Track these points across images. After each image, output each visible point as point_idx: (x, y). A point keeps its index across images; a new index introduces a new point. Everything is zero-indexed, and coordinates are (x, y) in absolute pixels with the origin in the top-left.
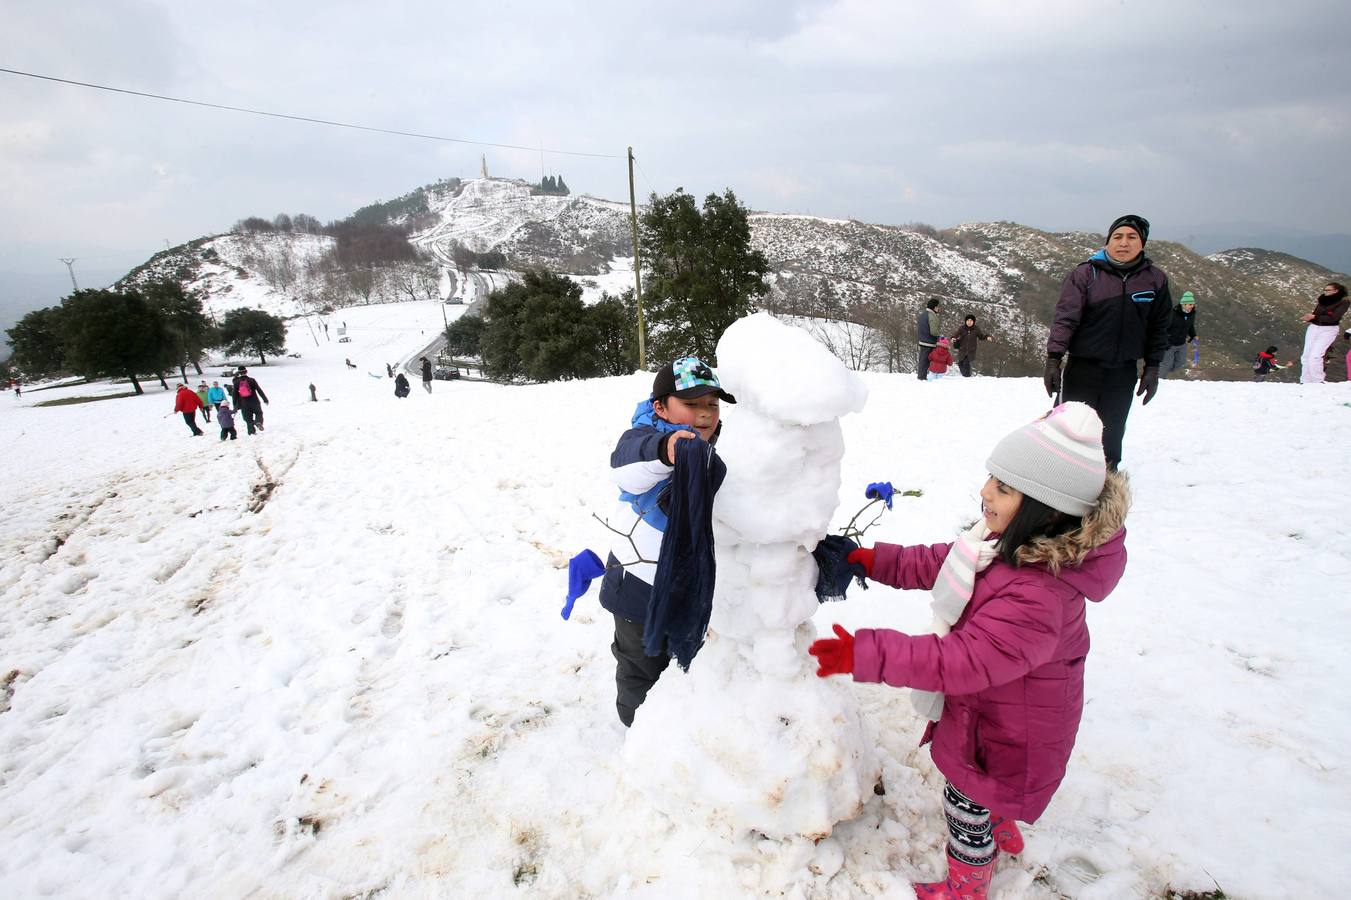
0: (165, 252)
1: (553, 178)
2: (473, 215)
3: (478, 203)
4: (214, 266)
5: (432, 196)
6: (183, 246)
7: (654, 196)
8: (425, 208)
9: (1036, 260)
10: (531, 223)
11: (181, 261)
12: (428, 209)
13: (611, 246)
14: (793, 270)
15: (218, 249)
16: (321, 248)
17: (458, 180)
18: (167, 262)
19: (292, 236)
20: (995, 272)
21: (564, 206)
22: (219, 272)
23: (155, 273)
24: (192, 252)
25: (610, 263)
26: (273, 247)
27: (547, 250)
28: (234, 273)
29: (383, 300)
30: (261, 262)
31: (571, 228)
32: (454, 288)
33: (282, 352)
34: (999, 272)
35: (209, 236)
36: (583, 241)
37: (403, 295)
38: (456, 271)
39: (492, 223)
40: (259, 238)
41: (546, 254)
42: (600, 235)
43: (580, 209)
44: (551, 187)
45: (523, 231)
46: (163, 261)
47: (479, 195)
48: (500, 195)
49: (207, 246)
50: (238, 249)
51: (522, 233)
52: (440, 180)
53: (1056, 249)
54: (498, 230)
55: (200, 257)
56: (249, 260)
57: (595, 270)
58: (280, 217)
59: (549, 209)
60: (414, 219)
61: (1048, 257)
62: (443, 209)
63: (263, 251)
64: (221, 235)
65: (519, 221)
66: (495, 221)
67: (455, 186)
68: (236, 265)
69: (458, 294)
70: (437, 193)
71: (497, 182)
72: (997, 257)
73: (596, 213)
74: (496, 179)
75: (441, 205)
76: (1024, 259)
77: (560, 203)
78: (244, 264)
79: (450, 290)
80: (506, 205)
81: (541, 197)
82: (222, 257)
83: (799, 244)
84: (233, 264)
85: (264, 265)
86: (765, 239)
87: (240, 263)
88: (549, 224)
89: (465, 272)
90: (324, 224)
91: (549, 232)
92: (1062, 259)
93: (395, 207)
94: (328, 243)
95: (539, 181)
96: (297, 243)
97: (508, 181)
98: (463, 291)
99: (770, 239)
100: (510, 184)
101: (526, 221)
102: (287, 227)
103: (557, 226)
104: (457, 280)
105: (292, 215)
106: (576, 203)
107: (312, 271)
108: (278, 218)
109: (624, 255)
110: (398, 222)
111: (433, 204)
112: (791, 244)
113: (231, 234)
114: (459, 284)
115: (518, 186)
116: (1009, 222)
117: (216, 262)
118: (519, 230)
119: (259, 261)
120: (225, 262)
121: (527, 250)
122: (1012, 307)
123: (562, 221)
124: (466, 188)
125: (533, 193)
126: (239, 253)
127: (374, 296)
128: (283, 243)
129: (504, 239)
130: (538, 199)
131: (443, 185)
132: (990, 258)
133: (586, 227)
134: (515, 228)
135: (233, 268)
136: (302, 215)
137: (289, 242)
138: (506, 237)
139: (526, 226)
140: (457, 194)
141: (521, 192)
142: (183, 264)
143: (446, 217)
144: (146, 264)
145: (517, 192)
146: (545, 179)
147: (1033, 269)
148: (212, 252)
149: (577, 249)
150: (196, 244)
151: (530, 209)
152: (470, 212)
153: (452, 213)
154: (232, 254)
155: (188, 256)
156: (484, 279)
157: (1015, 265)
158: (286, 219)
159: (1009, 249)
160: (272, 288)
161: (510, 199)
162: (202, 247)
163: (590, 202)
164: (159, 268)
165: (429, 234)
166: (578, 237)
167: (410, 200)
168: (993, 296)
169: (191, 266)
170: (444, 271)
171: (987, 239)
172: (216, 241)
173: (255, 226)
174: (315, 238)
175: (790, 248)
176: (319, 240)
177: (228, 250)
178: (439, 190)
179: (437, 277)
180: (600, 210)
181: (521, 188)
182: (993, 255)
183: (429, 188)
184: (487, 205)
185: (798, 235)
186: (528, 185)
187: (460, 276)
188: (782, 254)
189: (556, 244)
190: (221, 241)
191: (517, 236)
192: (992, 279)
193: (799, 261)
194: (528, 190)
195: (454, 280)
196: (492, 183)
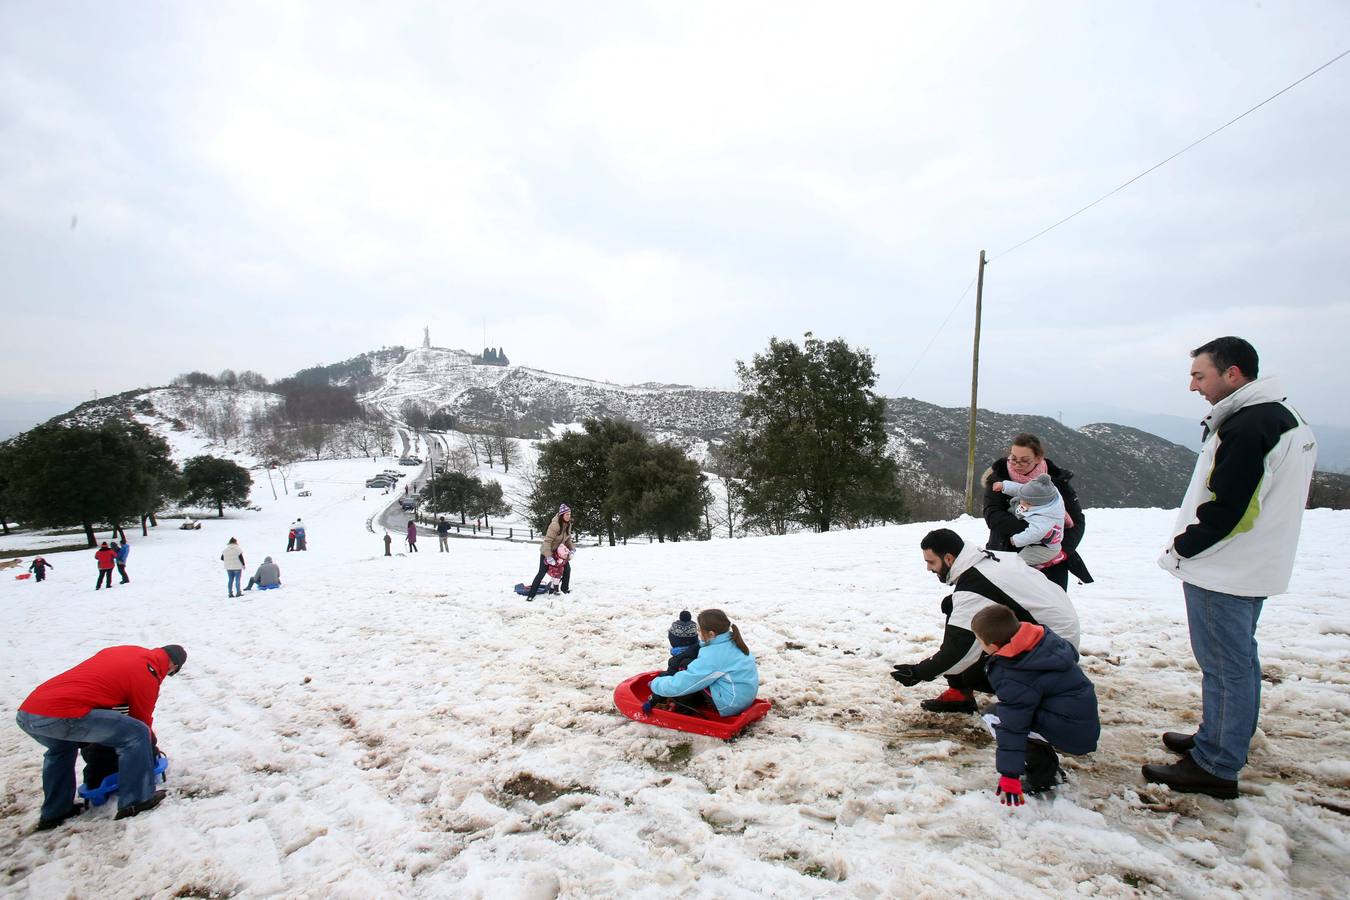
0: (94, 401)
1: (494, 350)
2: (416, 380)
3: (421, 370)
4: (148, 417)
5: (375, 361)
6: (115, 397)
7: (774, 340)
8: (368, 372)
9: (937, 431)
10: (474, 389)
11: (111, 411)
12: (371, 373)
13: (549, 412)
14: (723, 438)
15: (154, 401)
16: (266, 404)
17: (402, 348)
18: (94, 412)
19: (237, 391)
20: (903, 442)
21: (505, 375)
22: (153, 424)
23: (79, 422)
24: (125, 402)
25: (550, 428)
26: (215, 403)
27: (490, 415)
28: (170, 425)
29: (335, 457)
30: (200, 415)
31: (512, 395)
32: (407, 447)
33: (245, 504)
34: (907, 441)
35: (146, 388)
36: (524, 408)
37: (355, 451)
38: (407, 431)
39: (435, 388)
40: (200, 392)
41: (489, 419)
42: (539, 402)
43: (520, 378)
44: (492, 357)
45: (466, 397)
46: (91, 410)
47: (422, 362)
48: (443, 363)
49: (142, 397)
50: (177, 402)
51: (465, 398)
52: (384, 347)
53: (952, 422)
54: (442, 394)
55: (132, 408)
56: (189, 413)
57: (538, 434)
58: (225, 372)
59: (491, 378)
60: (356, 382)
61: (947, 428)
62: (386, 374)
63: (204, 405)
64: (159, 388)
65: (462, 388)
66: (438, 386)
67: (399, 354)
68: (173, 417)
69: (412, 452)
70: (381, 359)
71: (439, 352)
72: (902, 428)
73: (535, 382)
74: (437, 349)
75: (383, 370)
76: (926, 429)
77: (501, 372)
78: (182, 416)
79: (402, 448)
80: (449, 373)
81: (483, 366)
82: (157, 408)
83: (728, 415)
84: (169, 416)
85: (205, 418)
86: (695, 409)
87: (178, 416)
88: (491, 391)
89: (417, 432)
90: (271, 381)
91: (491, 397)
92: (958, 431)
93: (337, 370)
94: (274, 400)
95: (481, 352)
96: (241, 398)
97: (449, 351)
98: (417, 450)
99: (700, 409)
100: (451, 354)
101: (469, 387)
102: (232, 383)
103: (498, 393)
104: (408, 440)
105: (238, 371)
106: (516, 372)
107: (257, 424)
108: (223, 374)
109: (563, 422)
110: (339, 384)
111: (375, 371)
112: (720, 415)
113: (170, 387)
114: (412, 443)
115: (461, 355)
116: (910, 398)
117: (151, 413)
118: (462, 395)
119: (199, 414)
120: (161, 414)
121: (471, 414)
122: (921, 472)
123: (503, 389)
124: (409, 356)
125: (474, 363)
126: (176, 406)
127: (325, 452)
128: (227, 398)
129: (448, 403)
130: (480, 368)
131: (387, 352)
132: (897, 429)
133: (526, 395)
134: (459, 393)
135: (169, 420)
136: (248, 372)
137: (233, 396)
138: (450, 401)
139: (469, 392)
140: (400, 361)
141: (464, 361)
142: (112, 414)
143: (390, 381)
144: (70, 413)
145: (459, 361)
146: (487, 350)
147: (935, 439)
148: (147, 404)
149: (519, 415)
150: (130, 395)
151: (473, 376)
152: (413, 377)
153: (394, 377)
154: (169, 406)
155: (120, 407)
156: (435, 439)
157: (920, 436)
158: (232, 375)
159: (912, 421)
160: (211, 441)
161: (453, 367)
162: (137, 398)
163: (529, 372)
164: (85, 417)
165: (372, 396)
166: (520, 404)
167: (353, 364)
168: (904, 462)
169: (121, 416)
170: (395, 430)
171: (892, 413)
172: (152, 393)
173: (198, 380)
174: (261, 394)
175: (720, 418)
176: (265, 397)
177: (166, 405)
178: (383, 356)
179: (390, 435)
180: (539, 380)
181: (463, 358)
182: (899, 427)
183: (372, 355)
184: (430, 371)
185: (726, 406)
186: (469, 355)
187: (411, 435)
188: (713, 423)
189: (498, 409)
190: (158, 393)
191: (461, 401)
192: (902, 447)
193: (728, 430)
194: (469, 359)
195: (406, 440)
196: (435, 352)
